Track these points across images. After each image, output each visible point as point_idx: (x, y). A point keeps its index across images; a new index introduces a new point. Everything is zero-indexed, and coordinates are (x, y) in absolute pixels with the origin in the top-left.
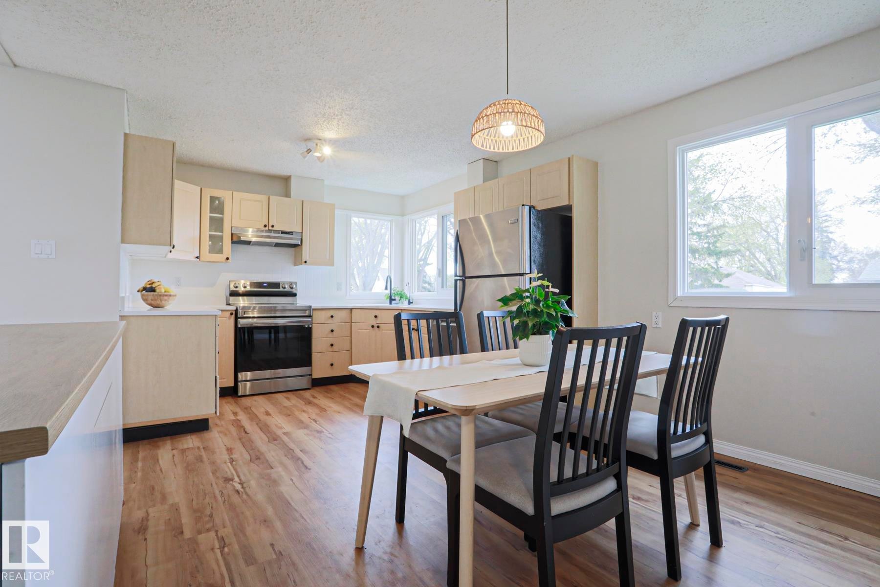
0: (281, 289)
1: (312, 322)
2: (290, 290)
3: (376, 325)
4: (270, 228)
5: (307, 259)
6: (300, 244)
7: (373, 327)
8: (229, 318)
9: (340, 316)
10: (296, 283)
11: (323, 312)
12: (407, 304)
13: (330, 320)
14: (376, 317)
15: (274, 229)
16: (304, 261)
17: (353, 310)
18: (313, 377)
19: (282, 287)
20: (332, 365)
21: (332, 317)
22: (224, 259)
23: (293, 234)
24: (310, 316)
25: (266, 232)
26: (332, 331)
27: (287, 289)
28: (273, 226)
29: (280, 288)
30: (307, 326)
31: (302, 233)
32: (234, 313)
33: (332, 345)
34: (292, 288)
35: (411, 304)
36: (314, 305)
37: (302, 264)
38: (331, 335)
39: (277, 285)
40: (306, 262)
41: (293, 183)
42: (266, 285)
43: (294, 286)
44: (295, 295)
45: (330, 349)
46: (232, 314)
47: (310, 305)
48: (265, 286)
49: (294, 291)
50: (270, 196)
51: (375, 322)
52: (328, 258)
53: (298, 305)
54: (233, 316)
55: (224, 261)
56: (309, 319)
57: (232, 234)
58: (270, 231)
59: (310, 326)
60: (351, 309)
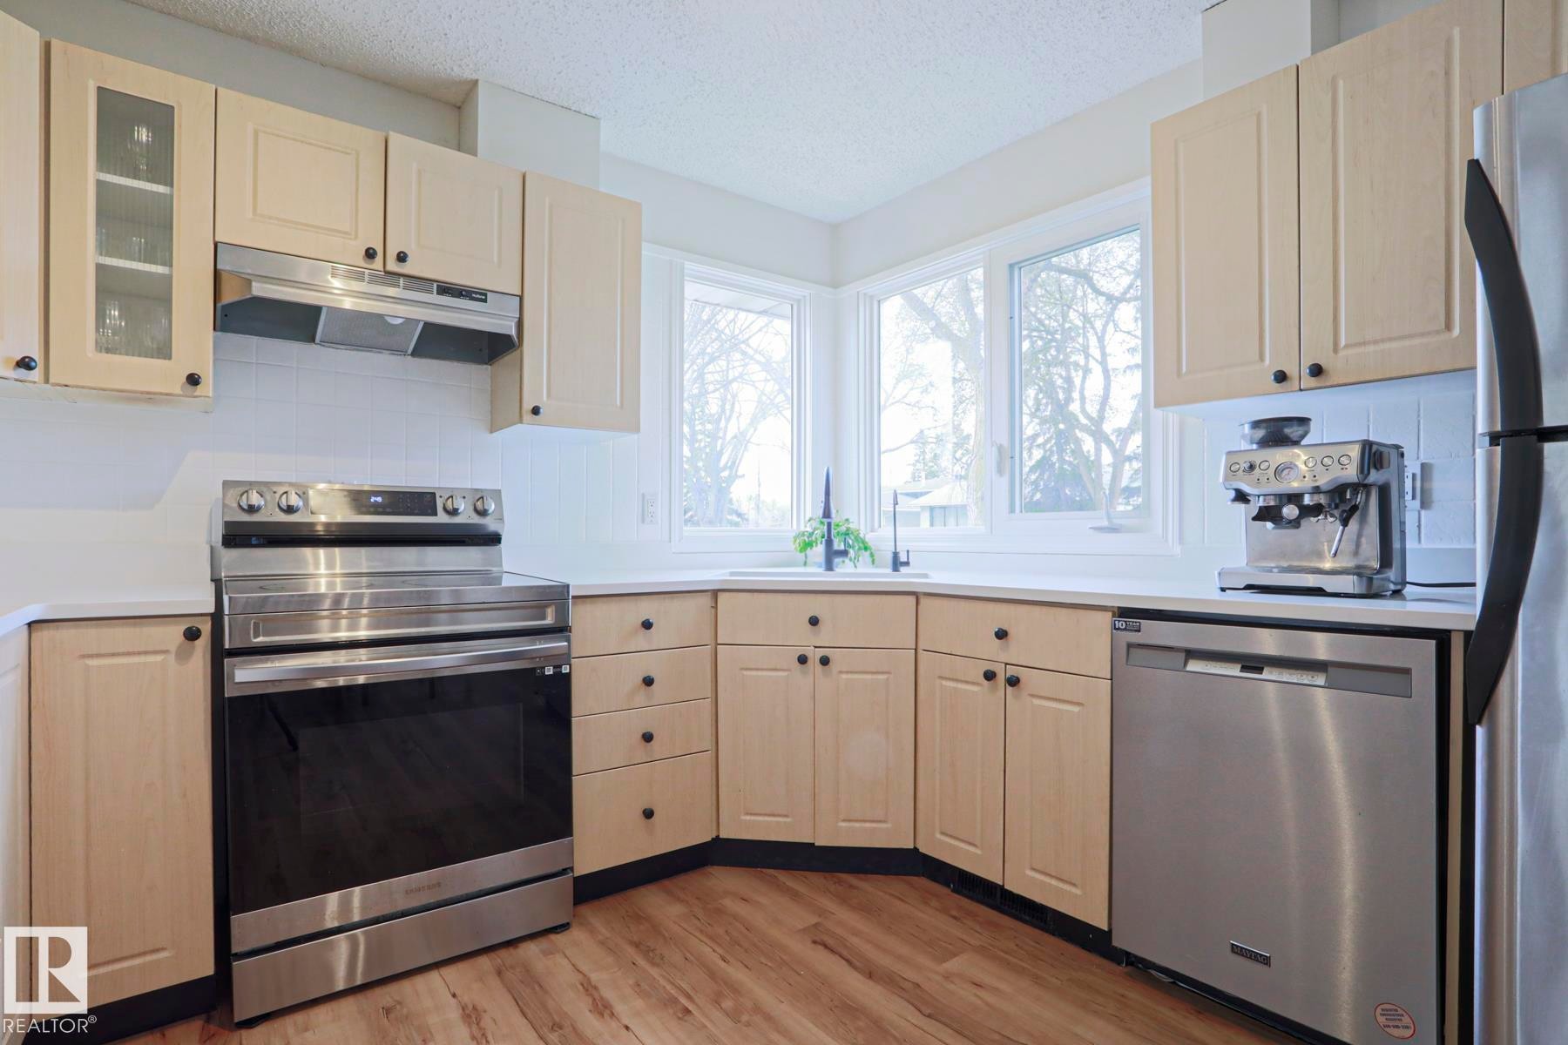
0: (442, 518)
1: (566, 657)
2: (476, 519)
3: (814, 656)
4: (393, 266)
5: (543, 401)
6: (513, 332)
7: (803, 660)
8: (183, 656)
9: (674, 622)
10: (497, 494)
11: (614, 607)
12: (889, 570)
13: (642, 640)
14: (814, 621)
15: (406, 268)
16: (528, 405)
17: (722, 597)
18: (577, 874)
19: (445, 509)
20: (648, 814)
21: (647, 625)
22: (177, 385)
23: (485, 301)
24: (561, 630)
25: (374, 279)
26: (648, 682)
27: (466, 517)
28: (402, 258)
29: (435, 514)
30: (549, 671)
31: (521, 298)
32: (206, 628)
33: (648, 738)
34: (483, 513)
35: (903, 570)
36: (579, 582)
37: (521, 421)
38: (641, 697)
39: (423, 501)
40: (536, 411)
41: (486, 108)
42: (379, 499)
43: (492, 507)
44: (494, 539)
45: (641, 751)
46: (192, 635)
47: (565, 580)
48: (376, 505)
49: (491, 524)
50: (395, 138)
51: (808, 641)
52: (618, 403)
53: (507, 582)
54: (203, 644)
55: (178, 391)
56: (559, 644)
57: (217, 274)
58: (391, 277)
59: (565, 669)
60: (715, 593)
